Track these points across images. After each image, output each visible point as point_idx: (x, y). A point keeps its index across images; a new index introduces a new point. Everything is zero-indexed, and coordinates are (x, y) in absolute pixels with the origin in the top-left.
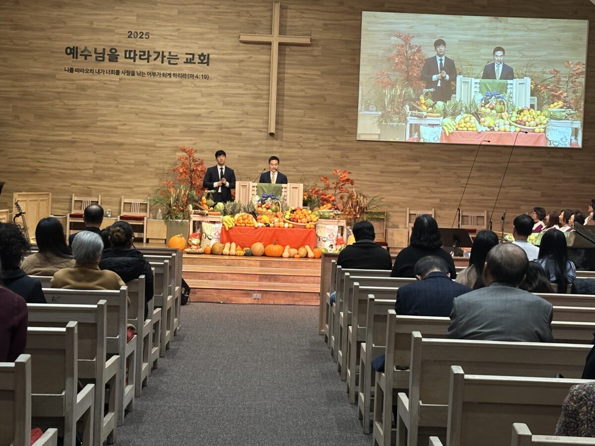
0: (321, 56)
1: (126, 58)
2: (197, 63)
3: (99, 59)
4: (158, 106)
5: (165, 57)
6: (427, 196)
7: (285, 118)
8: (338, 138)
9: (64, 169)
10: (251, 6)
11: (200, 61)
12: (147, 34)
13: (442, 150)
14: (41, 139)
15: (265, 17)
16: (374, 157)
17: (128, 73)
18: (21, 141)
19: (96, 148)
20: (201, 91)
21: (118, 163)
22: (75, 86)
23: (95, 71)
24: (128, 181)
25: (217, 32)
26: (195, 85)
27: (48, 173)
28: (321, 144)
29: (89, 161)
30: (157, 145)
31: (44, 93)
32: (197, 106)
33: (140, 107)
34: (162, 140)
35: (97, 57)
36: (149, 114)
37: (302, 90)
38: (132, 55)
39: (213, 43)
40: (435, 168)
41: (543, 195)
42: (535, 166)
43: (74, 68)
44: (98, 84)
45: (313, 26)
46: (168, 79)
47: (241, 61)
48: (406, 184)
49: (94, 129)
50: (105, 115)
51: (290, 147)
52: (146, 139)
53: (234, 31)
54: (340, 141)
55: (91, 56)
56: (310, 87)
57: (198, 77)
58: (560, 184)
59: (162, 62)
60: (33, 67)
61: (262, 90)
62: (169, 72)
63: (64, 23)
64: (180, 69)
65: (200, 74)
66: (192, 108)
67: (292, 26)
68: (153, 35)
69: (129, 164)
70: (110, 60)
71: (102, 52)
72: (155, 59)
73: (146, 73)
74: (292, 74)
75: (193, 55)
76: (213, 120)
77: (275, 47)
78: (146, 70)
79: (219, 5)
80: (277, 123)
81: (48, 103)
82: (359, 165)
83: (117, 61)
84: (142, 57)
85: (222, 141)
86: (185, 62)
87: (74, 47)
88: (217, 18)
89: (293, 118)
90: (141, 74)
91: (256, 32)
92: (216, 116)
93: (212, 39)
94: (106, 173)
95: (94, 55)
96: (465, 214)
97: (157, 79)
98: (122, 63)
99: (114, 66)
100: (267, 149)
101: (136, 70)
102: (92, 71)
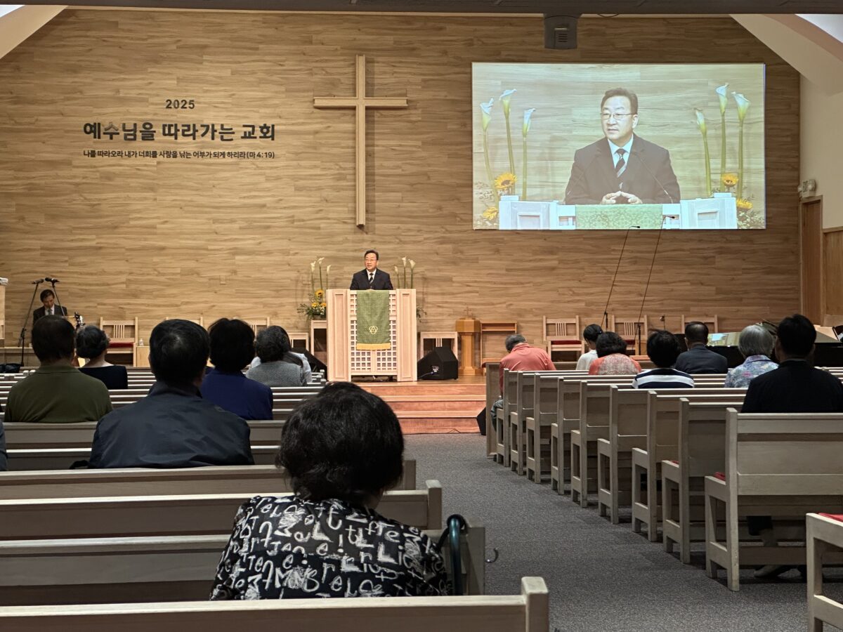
0: (420, 121)
1: (164, 134)
2: (258, 137)
3: (129, 137)
4: (209, 196)
5: (216, 131)
6: (570, 299)
7: (376, 204)
8: (448, 227)
9: (87, 285)
10: (327, 61)
11: (262, 135)
12: (191, 102)
13: (584, 238)
14: (56, 247)
15: (346, 74)
16: (497, 251)
17: (168, 154)
18: (29, 250)
19: (128, 255)
20: (264, 174)
21: (159, 273)
22: (98, 174)
23: (124, 155)
24: (174, 297)
25: (284, 96)
26: (258, 167)
27: (67, 291)
28: (426, 236)
29: (121, 273)
30: (210, 247)
31: (58, 185)
32: (261, 194)
33: (185, 198)
34: (215, 240)
35: (126, 136)
36: (198, 206)
37: (398, 167)
38: (173, 131)
39: (278, 111)
40: (577, 262)
41: (719, 292)
42: (705, 255)
43: (97, 151)
44: (129, 170)
45: (409, 83)
46: (221, 160)
47: (316, 132)
48: (541, 284)
49: (126, 230)
50: (139, 211)
51: (384, 243)
52: (194, 240)
53: (306, 94)
54: (451, 232)
55: (118, 134)
56: (408, 161)
57: (260, 156)
58: (739, 277)
59: (213, 138)
60: (42, 152)
61: (344, 169)
62: (222, 151)
63: (81, 92)
64: (237, 146)
65: (262, 152)
66: (255, 197)
67: (382, 84)
68: (199, 103)
69: (174, 274)
70: (144, 139)
71: (132, 128)
72: (203, 135)
73: (192, 154)
74: (383, 146)
75: (253, 127)
76: (281, 211)
77: (361, 113)
78: (191, 150)
79: (284, 61)
80: (367, 211)
81: (64, 198)
82: (478, 262)
83: (153, 140)
84: (186, 133)
85: (294, 238)
86: (242, 138)
87: (95, 124)
88: (281, 78)
89: (386, 204)
90: (186, 155)
91: (335, 93)
92: (285, 205)
93: (276, 106)
94: (144, 288)
95: (122, 133)
96: (619, 320)
97: (207, 160)
98: (160, 142)
99: (149, 146)
100: (355, 246)
101: (178, 150)
102: (120, 154)
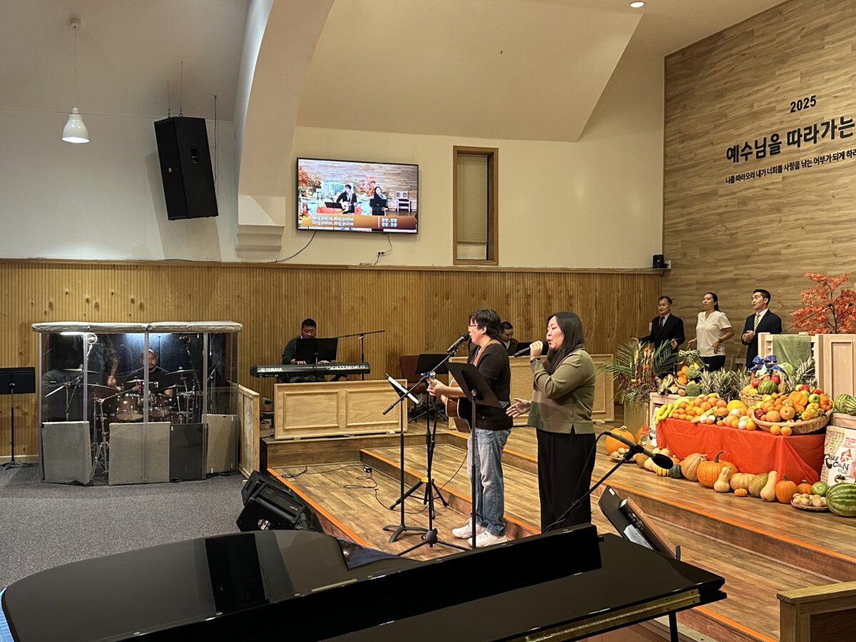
1: (789, 144)
3: (760, 154)
4: (828, 209)
5: (836, 127)
12: (813, 99)
14: (706, 281)
17: (792, 166)
18: (689, 285)
21: (784, 306)
22: (736, 200)
23: (755, 175)
31: (708, 218)
33: (807, 216)
34: (834, 264)
36: (818, 224)
38: (796, 139)
43: (735, 176)
44: (759, 191)
46: (841, 162)
50: (766, 237)
52: (814, 265)
55: (751, 153)
59: (833, 138)
60: (699, 186)
62: (841, 152)
63: (726, 116)
68: (821, 97)
70: (771, 154)
71: (763, 143)
72: (823, 136)
73: (813, 161)
78: (811, 156)
81: (711, 230)
83: (779, 152)
84: (808, 137)
87: (735, 147)
90: (807, 164)
95: (755, 151)
97: (827, 165)
98: (784, 153)
99: (776, 160)
101: (801, 160)
